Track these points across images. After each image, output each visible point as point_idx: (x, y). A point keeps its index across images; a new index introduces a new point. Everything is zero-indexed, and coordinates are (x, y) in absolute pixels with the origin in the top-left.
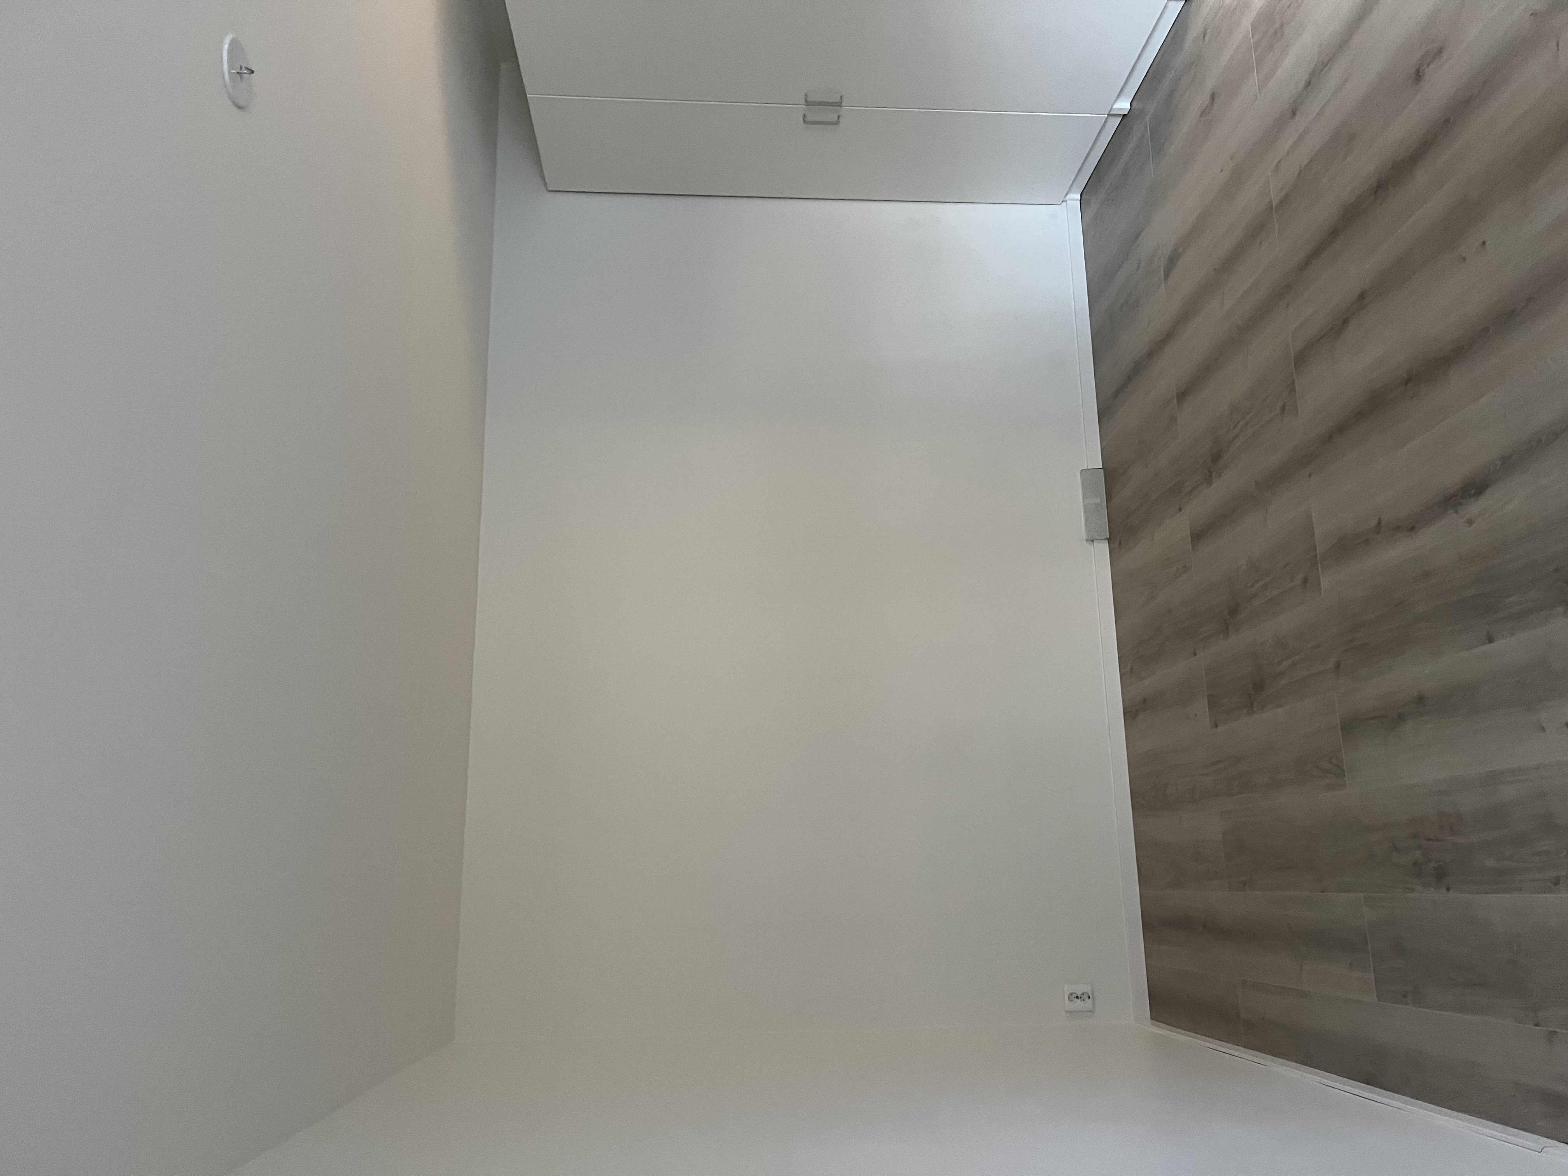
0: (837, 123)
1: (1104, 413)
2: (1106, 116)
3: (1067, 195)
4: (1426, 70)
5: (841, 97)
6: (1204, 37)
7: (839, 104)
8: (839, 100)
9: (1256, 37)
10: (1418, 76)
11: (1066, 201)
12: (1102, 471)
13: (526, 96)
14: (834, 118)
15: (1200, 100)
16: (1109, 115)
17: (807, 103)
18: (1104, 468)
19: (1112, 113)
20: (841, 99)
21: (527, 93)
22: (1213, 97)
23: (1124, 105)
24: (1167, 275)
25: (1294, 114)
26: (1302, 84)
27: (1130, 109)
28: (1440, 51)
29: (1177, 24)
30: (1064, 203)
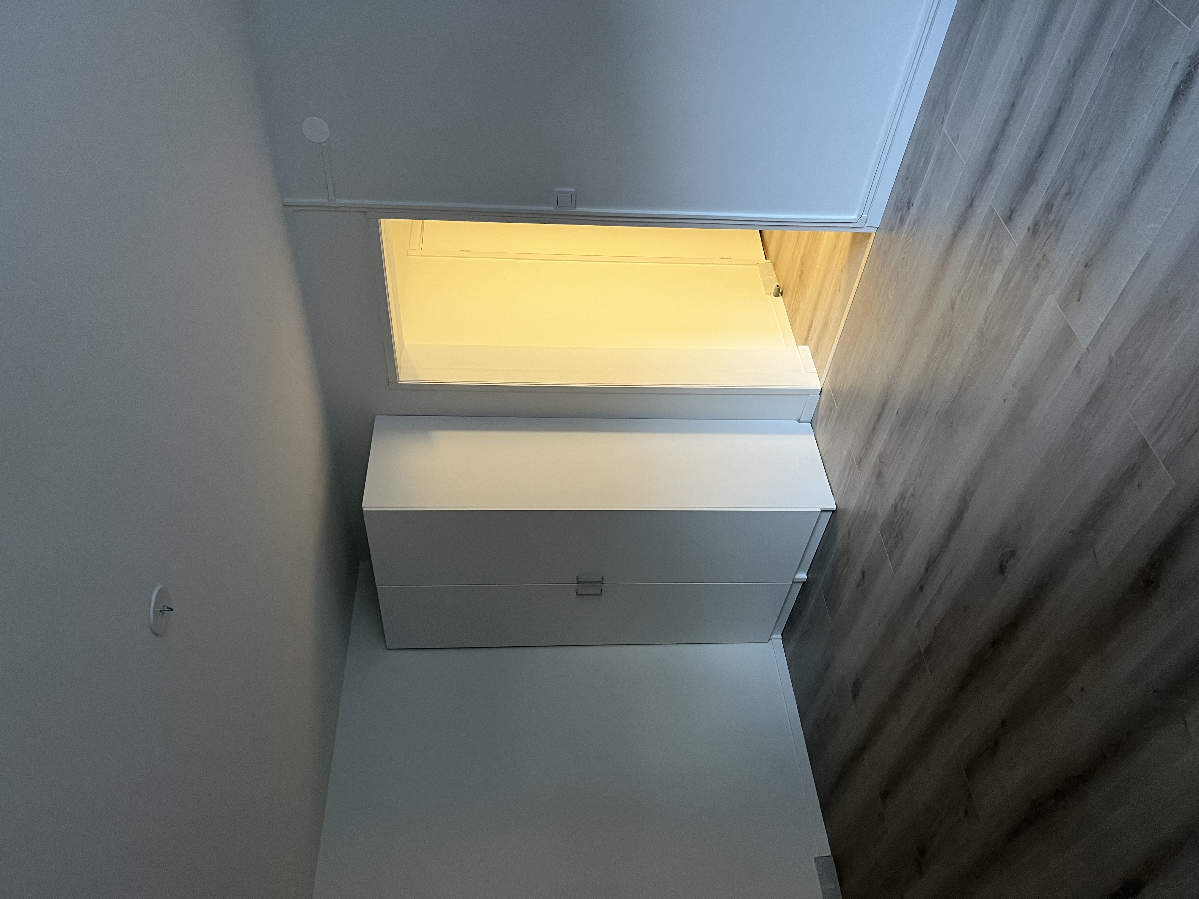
0: (601, 595)
1: (826, 806)
2: (791, 583)
3: (772, 635)
4: (1006, 565)
5: (602, 577)
6: (849, 535)
7: (602, 582)
8: (600, 579)
9: (884, 537)
10: (1002, 569)
11: (771, 640)
12: (832, 857)
13: (376, 586)
14: (598, 591)
15: (854, 577)
16: (793, 582)
17: (578, 582)
18: (834, 855)
19: (795, 581)
20: (602, 579)
21: (377, 585)
22: (863, 574)
23: (802, 576)
24: (855, 696)
25: (922, 589)
26: (923, 570)
27: (807, 578)
28: (1013, 553)
29: (829, 527)
30: (770, 641)
